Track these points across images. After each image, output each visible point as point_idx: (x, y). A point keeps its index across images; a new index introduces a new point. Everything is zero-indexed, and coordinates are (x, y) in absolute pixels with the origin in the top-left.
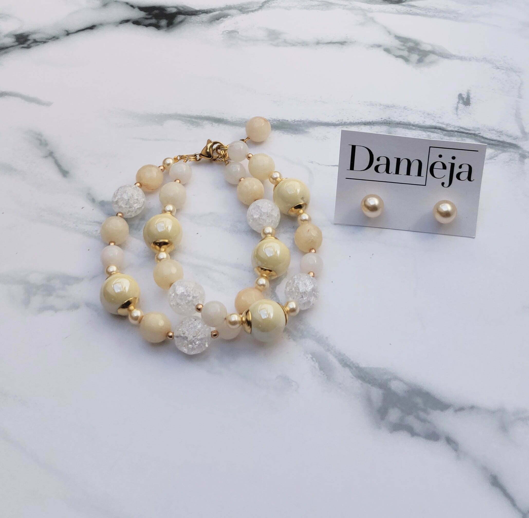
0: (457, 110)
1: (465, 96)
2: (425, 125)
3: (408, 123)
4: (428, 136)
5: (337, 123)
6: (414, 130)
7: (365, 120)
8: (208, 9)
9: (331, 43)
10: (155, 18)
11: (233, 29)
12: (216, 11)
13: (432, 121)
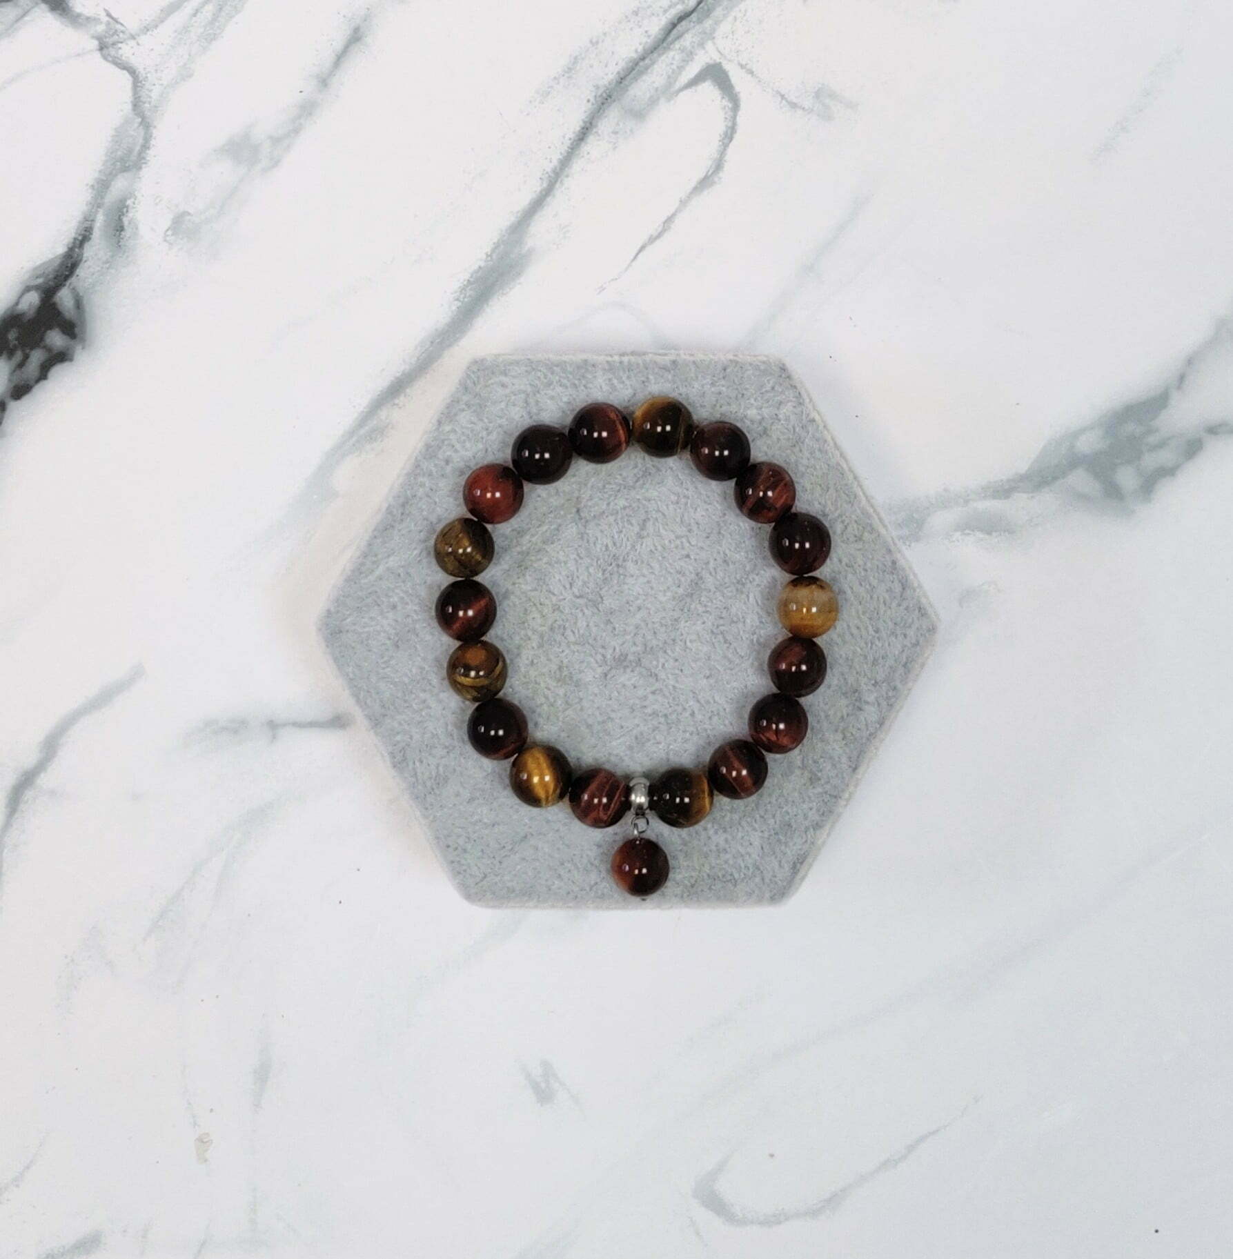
2: (655, 37)
3: (631, 64)
4: (682, 50)
5: (545, 185)
6: (653, 63)
7: (574, 133)
8: (77, 230)
9: (340, 58)
10: (32, 349)
11: (171, 216)
12: (95, 216)
13: (655, 19)
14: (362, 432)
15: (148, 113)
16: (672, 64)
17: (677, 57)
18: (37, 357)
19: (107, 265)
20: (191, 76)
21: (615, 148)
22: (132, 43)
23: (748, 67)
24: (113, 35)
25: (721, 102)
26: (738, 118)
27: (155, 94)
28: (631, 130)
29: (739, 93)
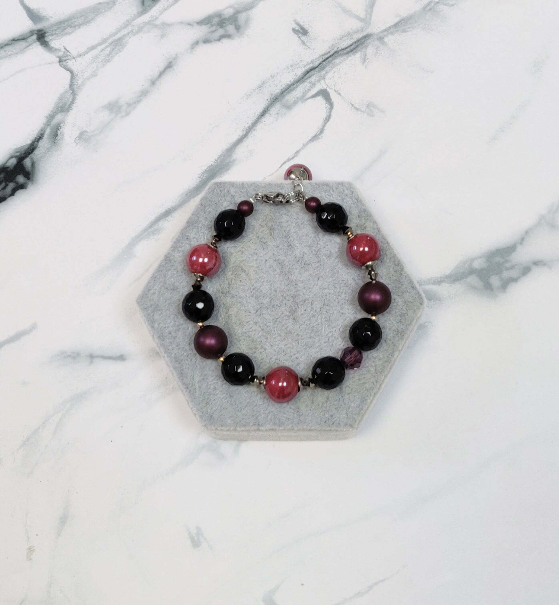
0: (305, 44)
1: (297, 28)
2: (299, 76)
3: (287, 86)
4: (310, 83)
5: (244, 133)
6: (297, 87)
7: (259, 112)
8: (38, 134)
9: (162, 74)
10: (10, 182)
11: (79, 132)
12: (46, 129)
13: (300, 69)
14: (150, 230)
15: (75, 89)
16: (305, 88)
17: (308, 85)
18: (11, 186)
19: (48, 150)
20: (97, 75)
21: (276, 121)
22: (74, 61)
23: (339, 92)
24: (65, 57)
25: (325, 105)
26: (332, 112)
27: (80, 82)
28: (285, 114)
29: (334, 102)
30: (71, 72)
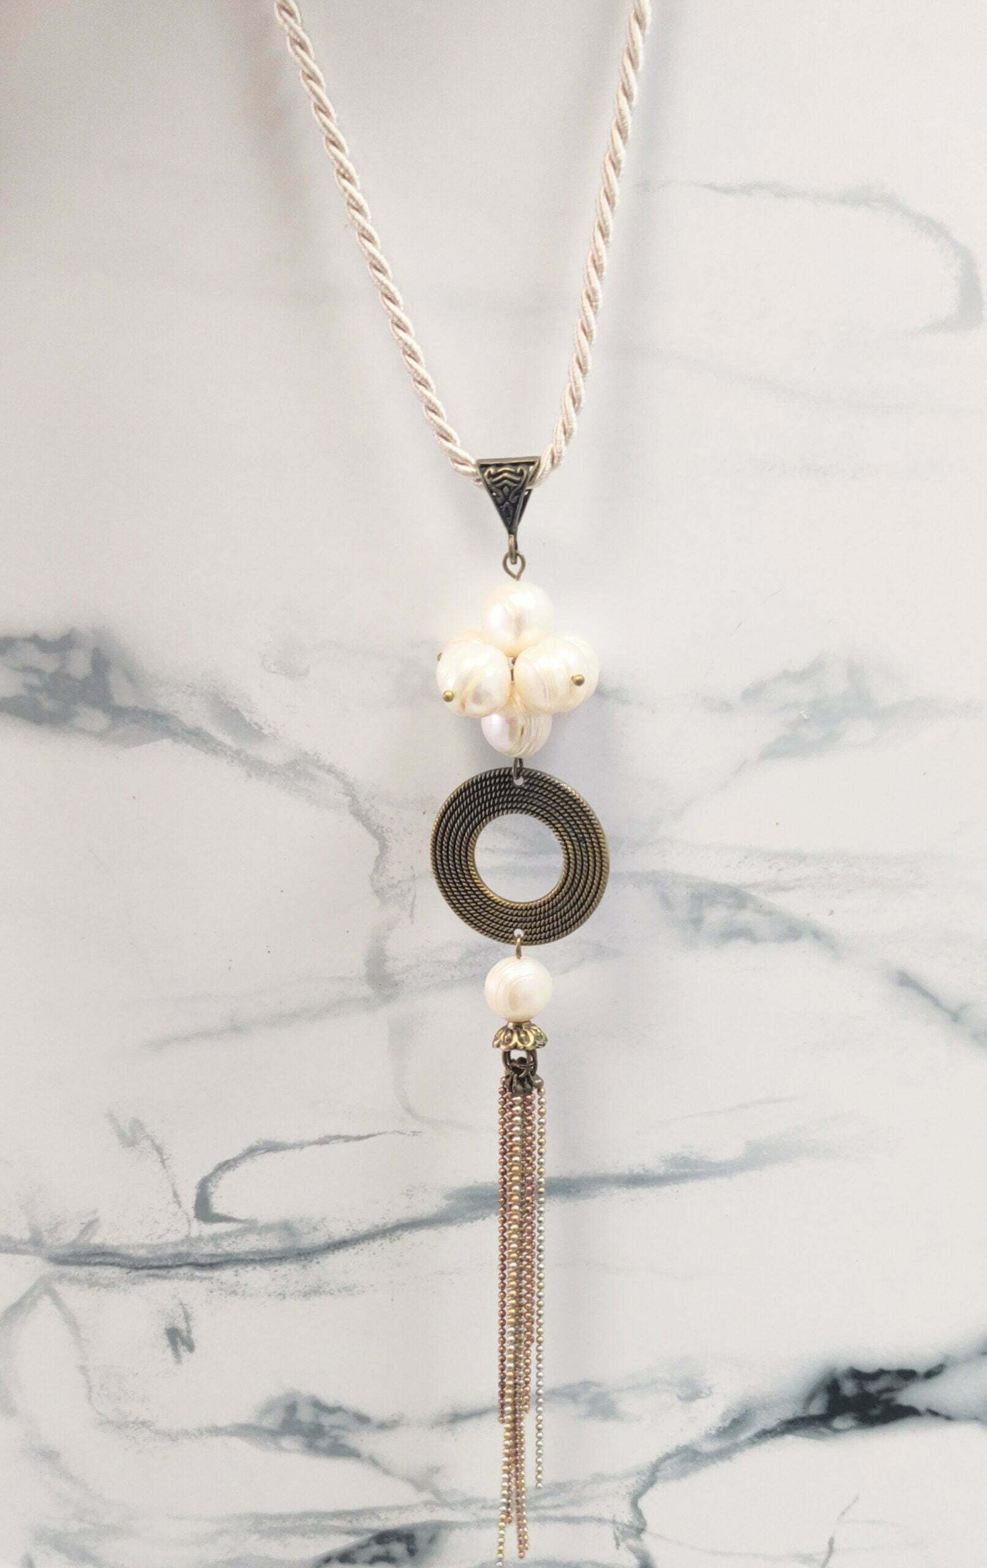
0: (185, 1315)
1: (182, 1349)
2: (232, 1267)
3: (266, 1264)
4: (218, 1246)
5: (399, 1233)
6: (247, 1252)
8: (766, 1442)
10: (872, 1394)
11: (692, 1404)
12: (745, 1441)
13: (223, 1280)
14: (688, 1171)
15: (648, 1474)
16: (234, 1242)
17: (225, 1244)
19: (768, 1407)
20: (595, 1474)
21: (325, 1219)
22: (618, 1519)
23: (175, 1200)
24: (627, 1532)
25: (214, 1192)
26: (210, 1173)
27: (632, 1481)
28: (301, 1220)
29: (195, 1188)
30: (634, 1504)
